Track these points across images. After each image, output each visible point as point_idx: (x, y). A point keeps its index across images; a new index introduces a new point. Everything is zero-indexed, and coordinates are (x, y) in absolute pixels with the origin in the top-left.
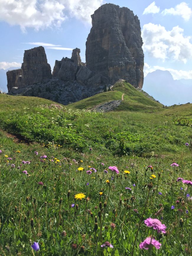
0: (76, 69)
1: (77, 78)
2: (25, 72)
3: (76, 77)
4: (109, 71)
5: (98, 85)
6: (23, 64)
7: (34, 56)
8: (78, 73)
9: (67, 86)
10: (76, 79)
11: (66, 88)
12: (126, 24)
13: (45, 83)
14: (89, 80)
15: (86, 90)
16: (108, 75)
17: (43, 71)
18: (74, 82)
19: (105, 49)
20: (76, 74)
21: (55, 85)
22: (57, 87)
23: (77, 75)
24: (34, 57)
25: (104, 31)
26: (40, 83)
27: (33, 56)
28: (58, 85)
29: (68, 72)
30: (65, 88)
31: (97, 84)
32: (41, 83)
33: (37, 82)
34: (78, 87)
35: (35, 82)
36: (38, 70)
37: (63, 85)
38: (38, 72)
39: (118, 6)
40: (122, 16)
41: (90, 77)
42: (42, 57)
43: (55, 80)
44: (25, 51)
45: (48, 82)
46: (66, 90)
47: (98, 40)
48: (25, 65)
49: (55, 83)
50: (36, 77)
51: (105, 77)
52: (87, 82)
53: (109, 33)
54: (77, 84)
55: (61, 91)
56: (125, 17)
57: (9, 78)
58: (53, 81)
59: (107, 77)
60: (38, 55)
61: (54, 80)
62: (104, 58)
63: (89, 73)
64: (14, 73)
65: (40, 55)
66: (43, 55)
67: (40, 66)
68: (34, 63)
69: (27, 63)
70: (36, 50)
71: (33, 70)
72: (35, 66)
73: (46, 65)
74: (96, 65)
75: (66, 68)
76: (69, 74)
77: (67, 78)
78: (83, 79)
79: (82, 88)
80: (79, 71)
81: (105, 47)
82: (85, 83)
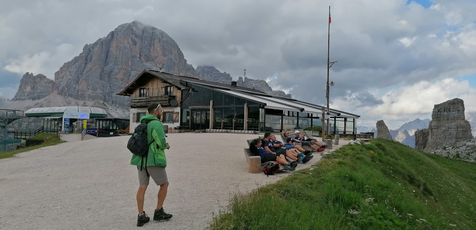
2: (433, 133)
6: (431, 123)
7: (447, 111)
13: (458, 148)
17: (457, 130)
21: (472, 151)
24: (446, 113)
26: (450, 148)
27: (445, 111)
32: (452, 148)
33: (447, 146)
36: (449, 130)
38: (450, 133)
42: (457, 112)
43: (473, 144)
45: (463, 146)
48: (433, 124)
49: (472, 149)
50: (447, 139)
57: (418, 139)
60: (452, 110)
61: (471, 144)
64: (424, 133)
65: (454, 110)
66: (458, 109)
67: (453, 124)
68: (446, 121)
69: (436, 120)
70: (449, 104)
71: (444, 130)
72: (447, 125)
73: (462, 123)
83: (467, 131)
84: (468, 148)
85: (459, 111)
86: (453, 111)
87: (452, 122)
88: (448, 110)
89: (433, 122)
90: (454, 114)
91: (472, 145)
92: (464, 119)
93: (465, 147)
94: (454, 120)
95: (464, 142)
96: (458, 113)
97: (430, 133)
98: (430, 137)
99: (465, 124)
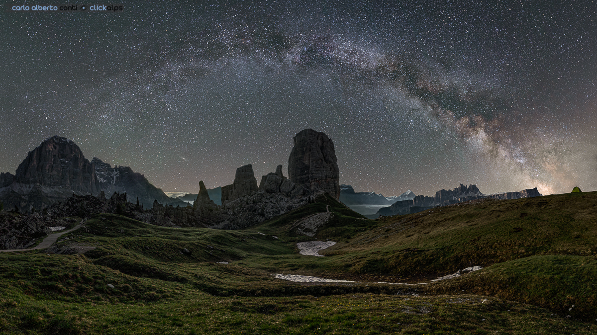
0: (280, 182)
3: (280, 189)
4: (311, 183)
5: (301, 196)
9: (271, 198)
10: (280, 191)
12: (323, 144)
13: (252, 195)
14: (292, 192)
15: (289, 202)
16: (310, 187)
18: (278, 194)
19: (306, 163)
20: (280, 186)
22: (263, 199)
25: (305, 149)
26: (247, 196)
28: (263, 197)
29: (272, 184)
32: (249, 196)
33: (245, 195)
34: (283, 199)
35: (243, 195)
36: (246, 184)
37: (268, 197)
38: (247, 186)
39: (316, 131)
40: (319, 138)
41: (294, 188)
42: (250, 173)
44: (237, 168)
45: (255, 194)
46: (271, 202)
47: (300, 156)
49: (261, 196)
50: (245, 190)
52: (290, 194)
53: (310, 151)
54: (281, 196)
55: (266, 202)
56: (322, 139)
57: (223, 191)
58: (259, 194)
61: (260, 192)
62: (306, 171)
63: (292, 185)
67: (248, 180)
68: (244, 178)
70: (245, 167)
71: (243, 184)
72: (244, 181)
74: (299, 177)
75: (271, 182)
76: (274, 186)
77: (272, 190)
78: (286, 191)
79: (286, 199)
80: (283, 184)
81: (306, 162)
82: (288, 195)
88: (244, 171)
89: (236, 179)
92: (253, 176)
94: (248, 178)
99: (254, 180)
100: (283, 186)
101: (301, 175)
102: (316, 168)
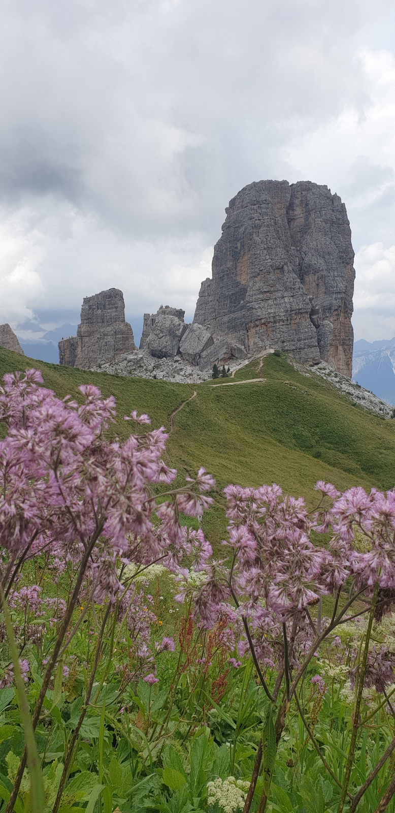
0: (181, 330)
1: (180, 350)
2: (83, 342)
3: (179, 348)
4: (248, 332)
6: (80, 327)
7: (101, 309)
8: (183, 339)
10: (179, 353)
11: (154, 373)
13: (117, 364)
14: (204, 354)
15: (195, 376)
16: (246, 341)
17: (116, 338)
18: (174, 359)
19: (243, 282)
20: (179, 341)
21: (134, 367)
23: (180, 345)
24: (99, 311)
26: (107, 365)
27: (98, 309)
28: (141, 366)
29: (164, 337)
30: (151, 374)
31: (219, 363)
33: (103, 362)
34: (181, 369)
36: (105, 337)
37: (150, 367)
38: (106, 342)
39: (285, 182)
41: (205, 348)
42: (114, 310)
43: (136, 357)
44: (84, 299)
45: (123, 361)
47: (229, 264)
48: (83, 330)
50: (102, 351)
51: (239, 346)
52: (200, 357)
54: (181, 363)
57: (63, 354)
59: (244, 345)
60: (107, 306)
61: (133, 357)
62: (242, 302)
63: (204, 339)
64: (72, 345)
65: (111, 306)
66: (116, 305)
67: (109, 329)
68: (100, 324)
69: (86, 323)
70: (104, 297)
71: (98, 338)
72: (102, 330)
73: (122, 327)
74: (226, 319)
75: (162, 332)
76: (165, 342)
77: (160, 351)
78: (191, 352)
79: (189, 369)
80: (184, 337)
81: (243, 279)
82: (195, 360)
83: (127, 339)
84: (129, 364)
85: (116, 308)
86: (109, 309)
87: (108, 326)
88: (102, 307)
89: (82, 325)
90: (111, 313)
91: (134, 359)
92: (124, 321)
93: (125, 362)
94: (110, 323)
95: (125, 355)
96: (116, 311)
97: (79, 343)
98: (79, 349)
99: (125, 329)
100: (185, 341)
101: (230, 312)
102: (262, 292)
